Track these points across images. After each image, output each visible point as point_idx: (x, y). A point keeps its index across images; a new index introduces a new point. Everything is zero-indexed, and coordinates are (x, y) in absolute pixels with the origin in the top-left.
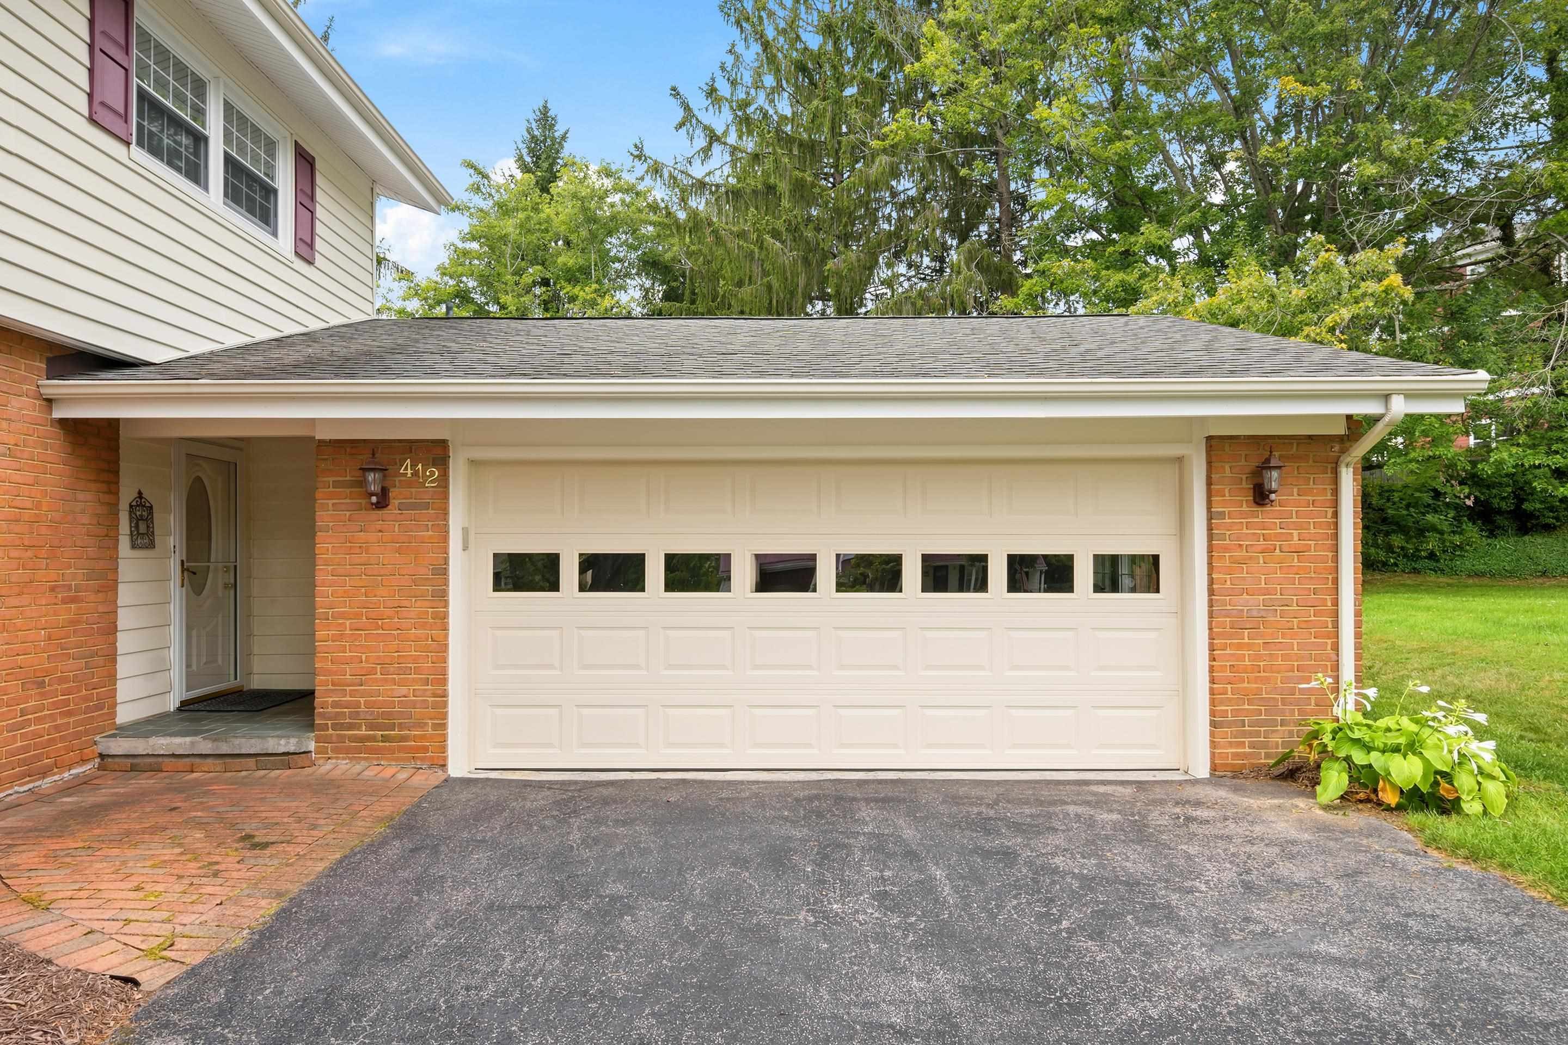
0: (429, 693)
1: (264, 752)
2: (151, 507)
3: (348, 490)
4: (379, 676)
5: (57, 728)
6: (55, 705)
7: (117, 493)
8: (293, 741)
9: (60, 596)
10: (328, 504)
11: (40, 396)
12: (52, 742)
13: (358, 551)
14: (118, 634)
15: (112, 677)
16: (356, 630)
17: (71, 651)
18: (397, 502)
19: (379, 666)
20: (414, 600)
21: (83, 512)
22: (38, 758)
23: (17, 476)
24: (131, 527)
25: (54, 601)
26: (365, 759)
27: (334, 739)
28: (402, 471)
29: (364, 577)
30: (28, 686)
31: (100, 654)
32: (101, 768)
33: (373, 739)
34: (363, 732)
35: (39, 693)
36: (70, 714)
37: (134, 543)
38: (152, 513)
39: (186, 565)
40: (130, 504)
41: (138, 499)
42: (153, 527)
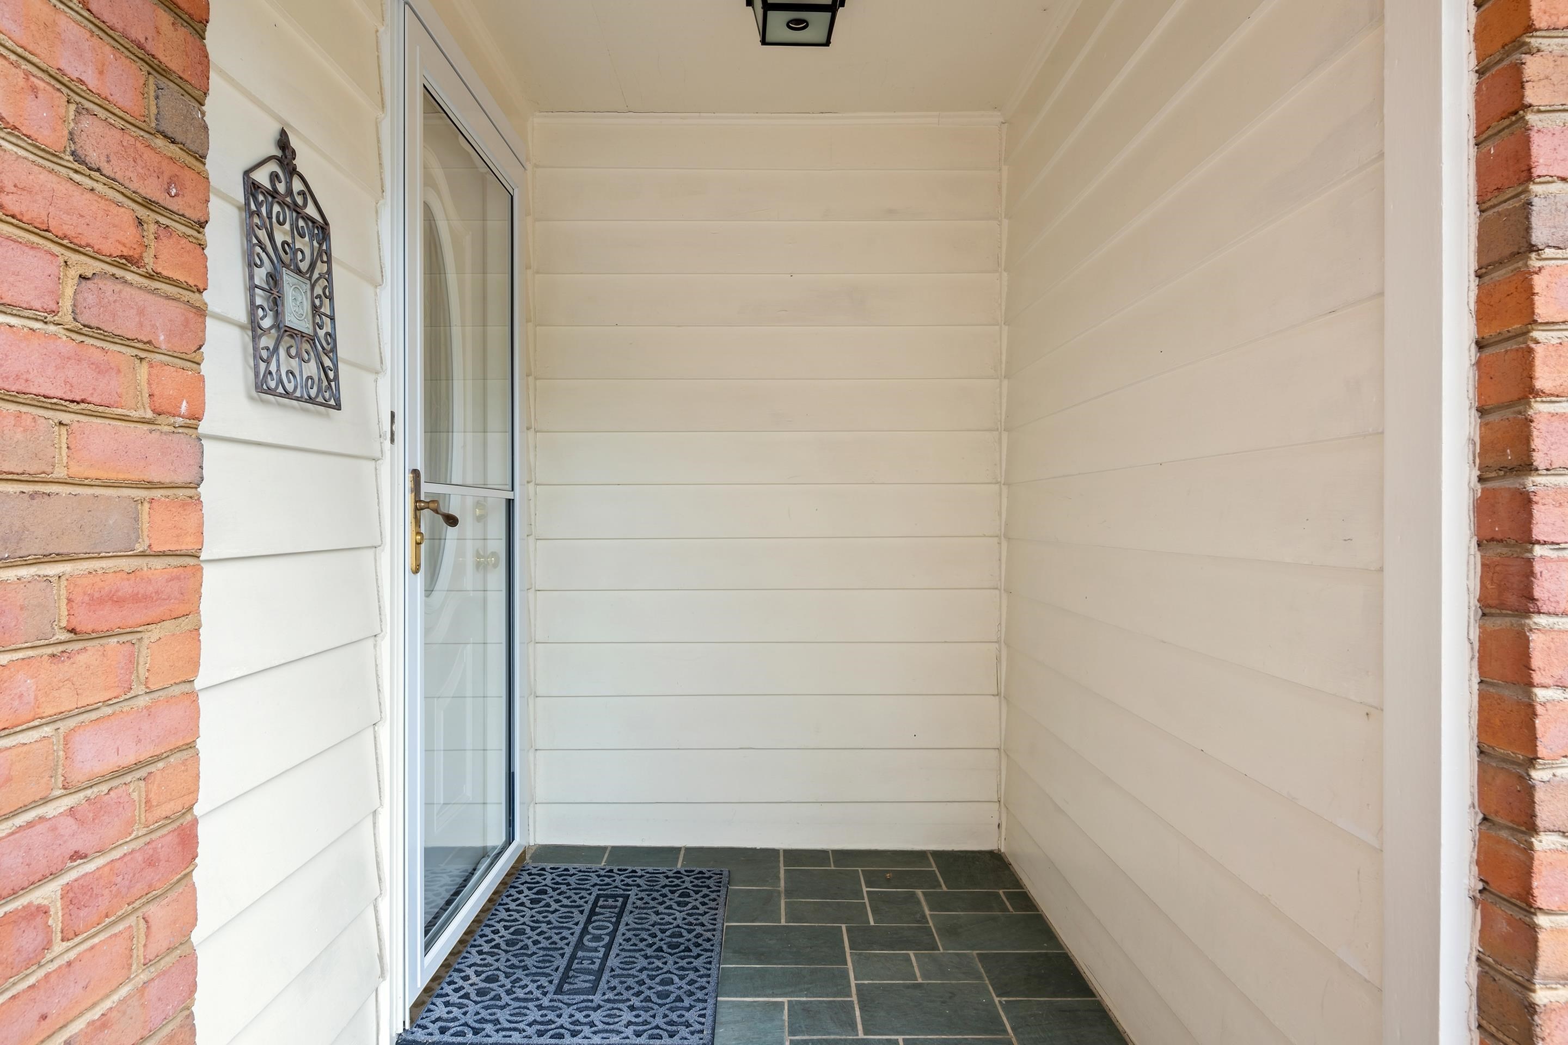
2: (325, 231)
24: (252, 288)
37: (263, 366)
38: (328, 253)
39: (426, 488)
40: (247, 173)
41: (273, 167)
42: (332, 319)
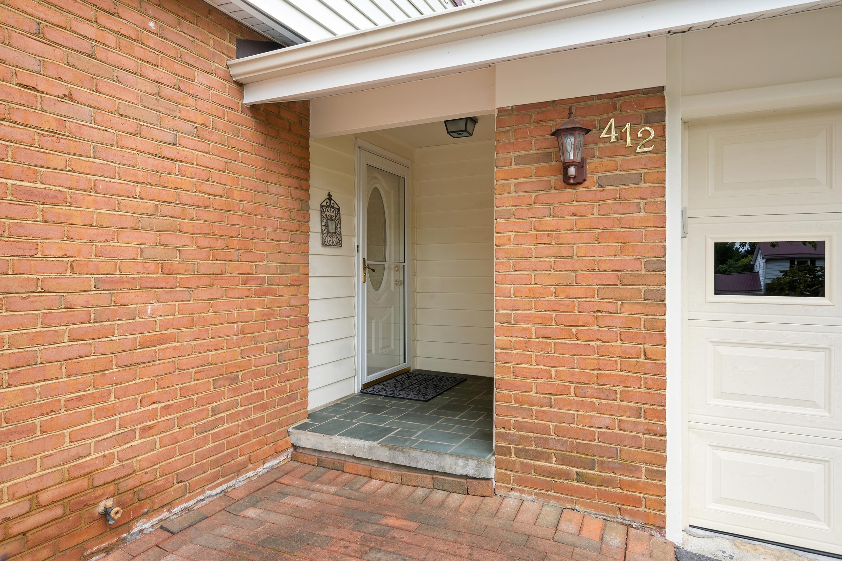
0: (641, 428)
1: (441, 470)
2: (339, 209)
3: (533, 167)
4: (572, 397)
5: (251, 424)
6: (249, 401)
7: (307, 190)
8: (472, 463)
9: (253, 288)
10: (509, 185)
11: (229, 78)
12: (246, 438)
13: (546, 240)
14: (310, 326)
15: (304, 368)
16: (545, 337)
17: (265, 345)
18: (595, 176)
19: (573, 386)
20: (619, 302)
21: (275, 205)
22: (232, 456)
23: (205, 159)
24: (322, 226)
25: (247, 293)
26: (555, 498)
27: (518, 467)
28: (603, 135)
29: (553, 272)
30: (220, 382)
31: (292, 346)
32: (294, 458)
33: (566, 475)
34: (553, 465)
35: (232, 389)
36: (264, 407)
37: (324, 240)
38: (340, 214)
39: (367, 263)
40: (321, 204)
41: (327, 201)
42: (340, 227)
